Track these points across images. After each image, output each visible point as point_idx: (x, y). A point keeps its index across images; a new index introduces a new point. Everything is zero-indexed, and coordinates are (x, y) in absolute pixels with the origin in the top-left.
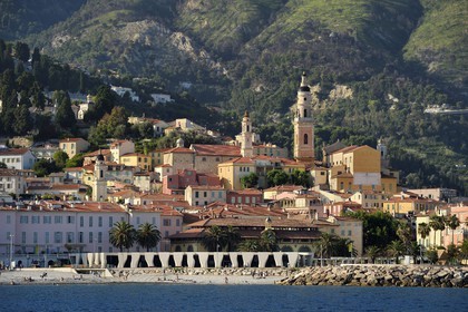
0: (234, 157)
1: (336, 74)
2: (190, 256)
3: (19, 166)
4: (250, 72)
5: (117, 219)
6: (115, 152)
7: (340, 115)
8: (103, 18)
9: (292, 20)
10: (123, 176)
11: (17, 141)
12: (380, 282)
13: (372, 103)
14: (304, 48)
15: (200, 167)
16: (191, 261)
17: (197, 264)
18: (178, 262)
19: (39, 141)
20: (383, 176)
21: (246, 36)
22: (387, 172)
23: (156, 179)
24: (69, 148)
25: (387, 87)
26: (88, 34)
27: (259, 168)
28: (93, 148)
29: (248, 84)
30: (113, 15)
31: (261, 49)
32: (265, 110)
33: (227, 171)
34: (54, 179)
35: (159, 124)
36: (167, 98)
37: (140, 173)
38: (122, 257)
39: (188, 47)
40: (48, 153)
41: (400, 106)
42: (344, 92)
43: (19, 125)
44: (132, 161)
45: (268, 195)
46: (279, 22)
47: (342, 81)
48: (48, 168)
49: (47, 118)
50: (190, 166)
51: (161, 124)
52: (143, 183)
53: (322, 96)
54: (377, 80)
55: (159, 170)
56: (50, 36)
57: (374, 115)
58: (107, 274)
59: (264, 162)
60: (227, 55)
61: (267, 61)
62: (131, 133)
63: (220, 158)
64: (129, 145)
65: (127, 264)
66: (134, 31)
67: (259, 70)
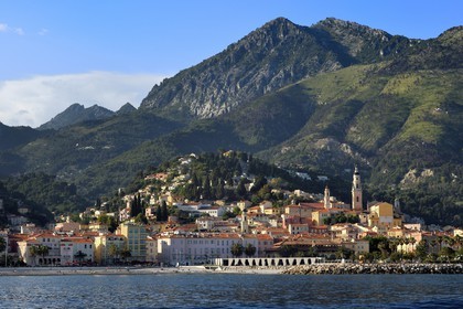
0: (321, 209)
1: (424, 163)
2: (263, 260)
3: (216, 215)
4: (380, 163)
5: (236, 242)
6: (262, 207)
7: (426, 184)
8: (307, 138)
9: (404, 136)
10: (264, 219)
11: (217, 202)
12: (323, 272)
13: (443, 178)
14: (408, 150)
15: (304, 214)
16: (263, 263)
17: (267, 264)
18: (257, 263)
19: (228, 202)
20: (395, 217)
21: (380, 144)
22: (397, 216)
23: (280, 221)
24: (241, 205)
25: (451, 170)
26: (299, 146)
27: (332, 215)
28: (254, 205)
29: (379, 170)
30: (311, 136)
31: (387, 151)
32: (388, 182)
33: (316, 216)
34: (230, 221)
35: (287, 193)
36: (326, 178)
37: (272, 218)
38: (230, 261)
39: (349, 151)
40: (231, 209)
41: (457, 180)
42: (429, 172)
43: (218, 194)
44: (270, 212)
45: (333, 228)
46: (397, 137)
47: (428, 167)
48: (230, 215)
49: (232, 191)
50: (298, 214)
51: (288, 192)
52: (274, 223)
53: (417, 175)
54: (446, 166)
55: (282, 216)
56: (281, 147)
57: (444, 185)
58: (219, 269)
59: (335, 211)
60: (369, 154)
61: (389, 157)
62: (273, 198)
63: (314, 209)
64: (269, 203)
65: (233, 264)
66: (322, 144)
67: (385, 162)
